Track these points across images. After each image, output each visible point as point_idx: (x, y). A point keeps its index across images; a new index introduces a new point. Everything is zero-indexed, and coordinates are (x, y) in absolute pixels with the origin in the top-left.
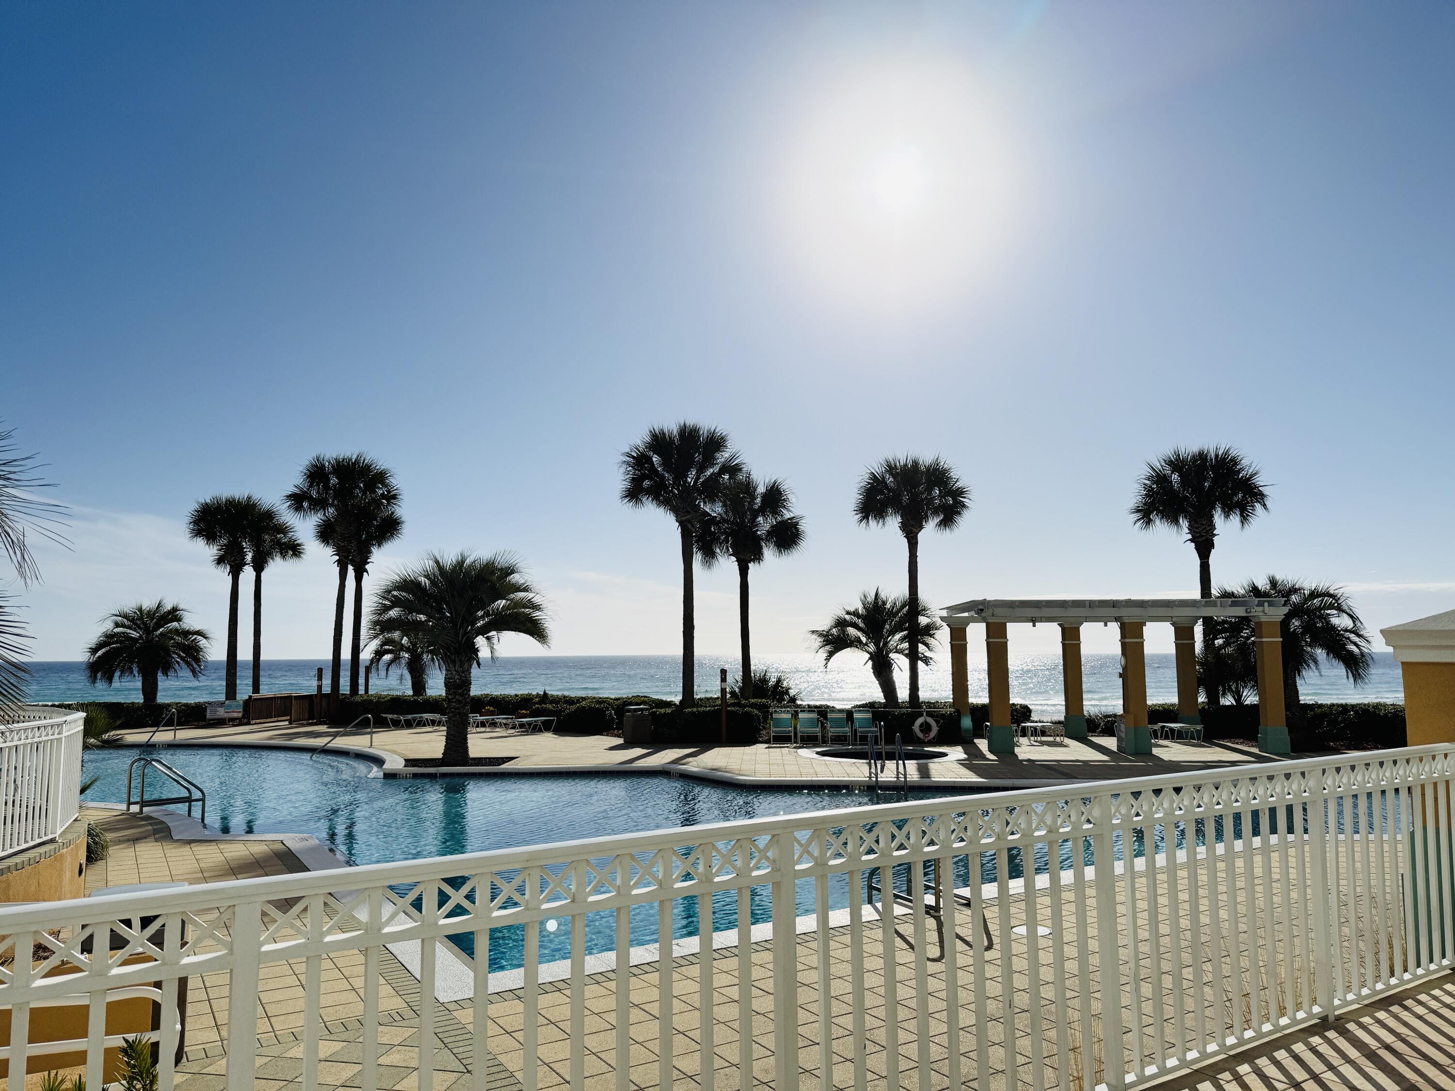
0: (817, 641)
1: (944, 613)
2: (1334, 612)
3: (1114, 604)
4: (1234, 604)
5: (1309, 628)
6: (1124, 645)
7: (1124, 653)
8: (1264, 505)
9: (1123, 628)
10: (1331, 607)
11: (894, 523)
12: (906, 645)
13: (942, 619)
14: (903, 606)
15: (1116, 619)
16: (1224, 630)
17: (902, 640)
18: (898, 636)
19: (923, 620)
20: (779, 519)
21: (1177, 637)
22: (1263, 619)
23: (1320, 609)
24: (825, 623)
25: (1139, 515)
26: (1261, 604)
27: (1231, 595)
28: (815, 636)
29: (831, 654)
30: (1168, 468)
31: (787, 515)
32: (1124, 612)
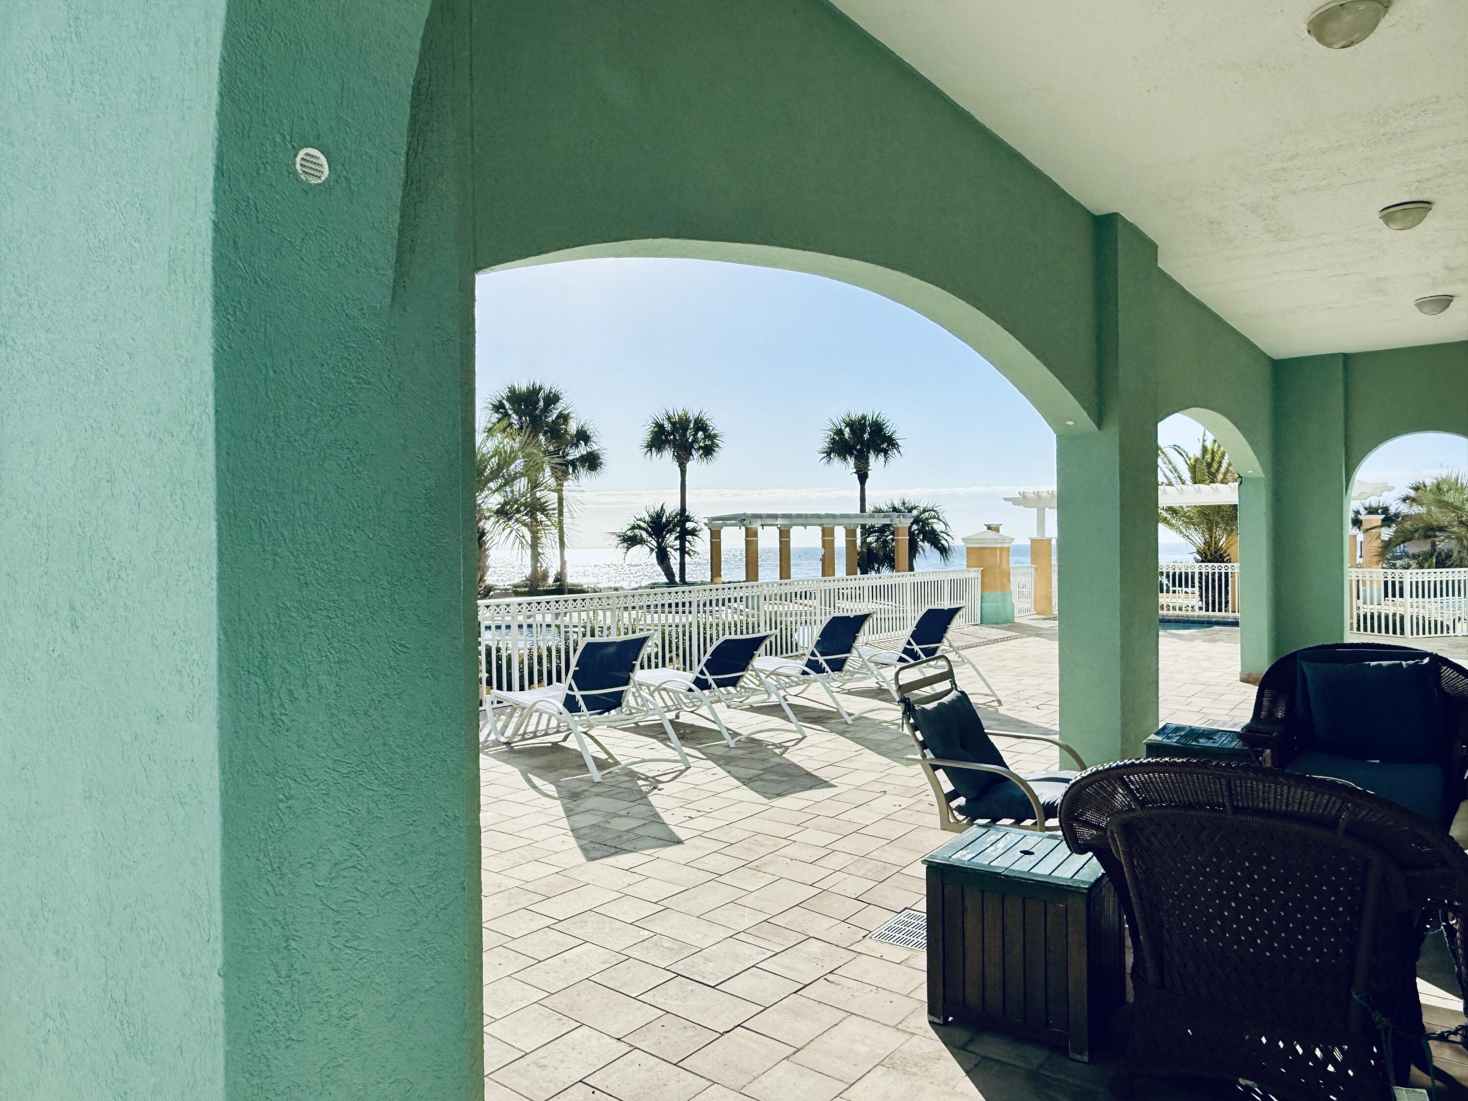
0: (616, 541)
1: (706, 521)
2: (935, 521)
3: (818, 516)
4: (885, 517)
5: (922, 531)
6: (824, 541)
7: (823, 546)
8: (899, 452)
9: (823, 530)
10: (934, 517)
11: (668, 454)
12: (678, 542)
13: (705, 524)
14: (676, 516)
15: (820, 525)
16: (875, 532)
17: (676, 539)
18: (673, 537)
19: (689, 525)
20: (589, 450)
21: (847, 536)
22: (900, 525)
23: (927, 519)
24: (624, 529)
25: (825, 455)
26: (898, 517)
27: (880, 511)
28: (614, 536)
29: (628, 549)
30: (843, 424)
31: (595, 447)
32: (824, 521)
